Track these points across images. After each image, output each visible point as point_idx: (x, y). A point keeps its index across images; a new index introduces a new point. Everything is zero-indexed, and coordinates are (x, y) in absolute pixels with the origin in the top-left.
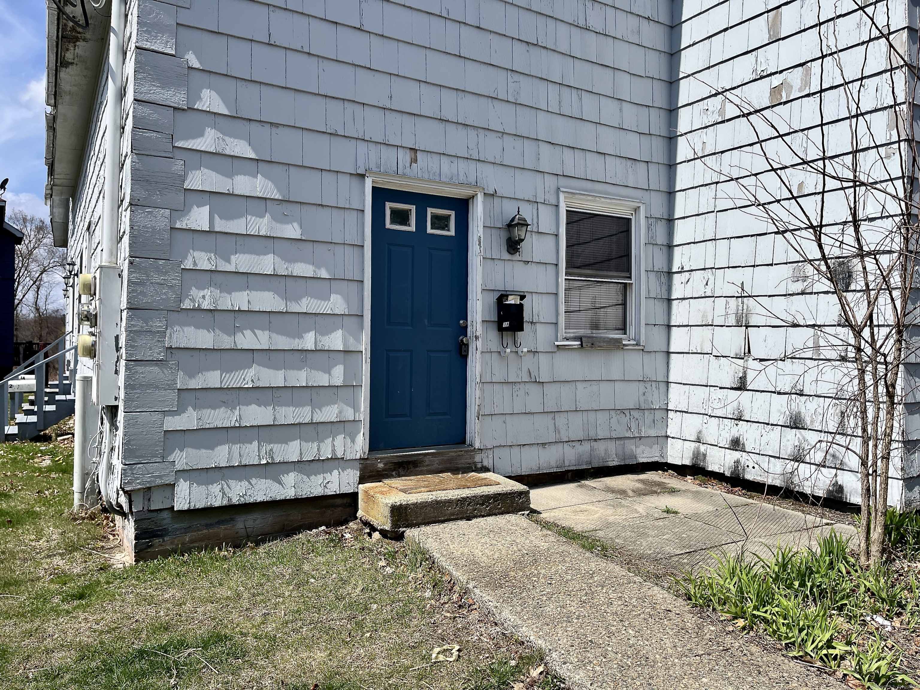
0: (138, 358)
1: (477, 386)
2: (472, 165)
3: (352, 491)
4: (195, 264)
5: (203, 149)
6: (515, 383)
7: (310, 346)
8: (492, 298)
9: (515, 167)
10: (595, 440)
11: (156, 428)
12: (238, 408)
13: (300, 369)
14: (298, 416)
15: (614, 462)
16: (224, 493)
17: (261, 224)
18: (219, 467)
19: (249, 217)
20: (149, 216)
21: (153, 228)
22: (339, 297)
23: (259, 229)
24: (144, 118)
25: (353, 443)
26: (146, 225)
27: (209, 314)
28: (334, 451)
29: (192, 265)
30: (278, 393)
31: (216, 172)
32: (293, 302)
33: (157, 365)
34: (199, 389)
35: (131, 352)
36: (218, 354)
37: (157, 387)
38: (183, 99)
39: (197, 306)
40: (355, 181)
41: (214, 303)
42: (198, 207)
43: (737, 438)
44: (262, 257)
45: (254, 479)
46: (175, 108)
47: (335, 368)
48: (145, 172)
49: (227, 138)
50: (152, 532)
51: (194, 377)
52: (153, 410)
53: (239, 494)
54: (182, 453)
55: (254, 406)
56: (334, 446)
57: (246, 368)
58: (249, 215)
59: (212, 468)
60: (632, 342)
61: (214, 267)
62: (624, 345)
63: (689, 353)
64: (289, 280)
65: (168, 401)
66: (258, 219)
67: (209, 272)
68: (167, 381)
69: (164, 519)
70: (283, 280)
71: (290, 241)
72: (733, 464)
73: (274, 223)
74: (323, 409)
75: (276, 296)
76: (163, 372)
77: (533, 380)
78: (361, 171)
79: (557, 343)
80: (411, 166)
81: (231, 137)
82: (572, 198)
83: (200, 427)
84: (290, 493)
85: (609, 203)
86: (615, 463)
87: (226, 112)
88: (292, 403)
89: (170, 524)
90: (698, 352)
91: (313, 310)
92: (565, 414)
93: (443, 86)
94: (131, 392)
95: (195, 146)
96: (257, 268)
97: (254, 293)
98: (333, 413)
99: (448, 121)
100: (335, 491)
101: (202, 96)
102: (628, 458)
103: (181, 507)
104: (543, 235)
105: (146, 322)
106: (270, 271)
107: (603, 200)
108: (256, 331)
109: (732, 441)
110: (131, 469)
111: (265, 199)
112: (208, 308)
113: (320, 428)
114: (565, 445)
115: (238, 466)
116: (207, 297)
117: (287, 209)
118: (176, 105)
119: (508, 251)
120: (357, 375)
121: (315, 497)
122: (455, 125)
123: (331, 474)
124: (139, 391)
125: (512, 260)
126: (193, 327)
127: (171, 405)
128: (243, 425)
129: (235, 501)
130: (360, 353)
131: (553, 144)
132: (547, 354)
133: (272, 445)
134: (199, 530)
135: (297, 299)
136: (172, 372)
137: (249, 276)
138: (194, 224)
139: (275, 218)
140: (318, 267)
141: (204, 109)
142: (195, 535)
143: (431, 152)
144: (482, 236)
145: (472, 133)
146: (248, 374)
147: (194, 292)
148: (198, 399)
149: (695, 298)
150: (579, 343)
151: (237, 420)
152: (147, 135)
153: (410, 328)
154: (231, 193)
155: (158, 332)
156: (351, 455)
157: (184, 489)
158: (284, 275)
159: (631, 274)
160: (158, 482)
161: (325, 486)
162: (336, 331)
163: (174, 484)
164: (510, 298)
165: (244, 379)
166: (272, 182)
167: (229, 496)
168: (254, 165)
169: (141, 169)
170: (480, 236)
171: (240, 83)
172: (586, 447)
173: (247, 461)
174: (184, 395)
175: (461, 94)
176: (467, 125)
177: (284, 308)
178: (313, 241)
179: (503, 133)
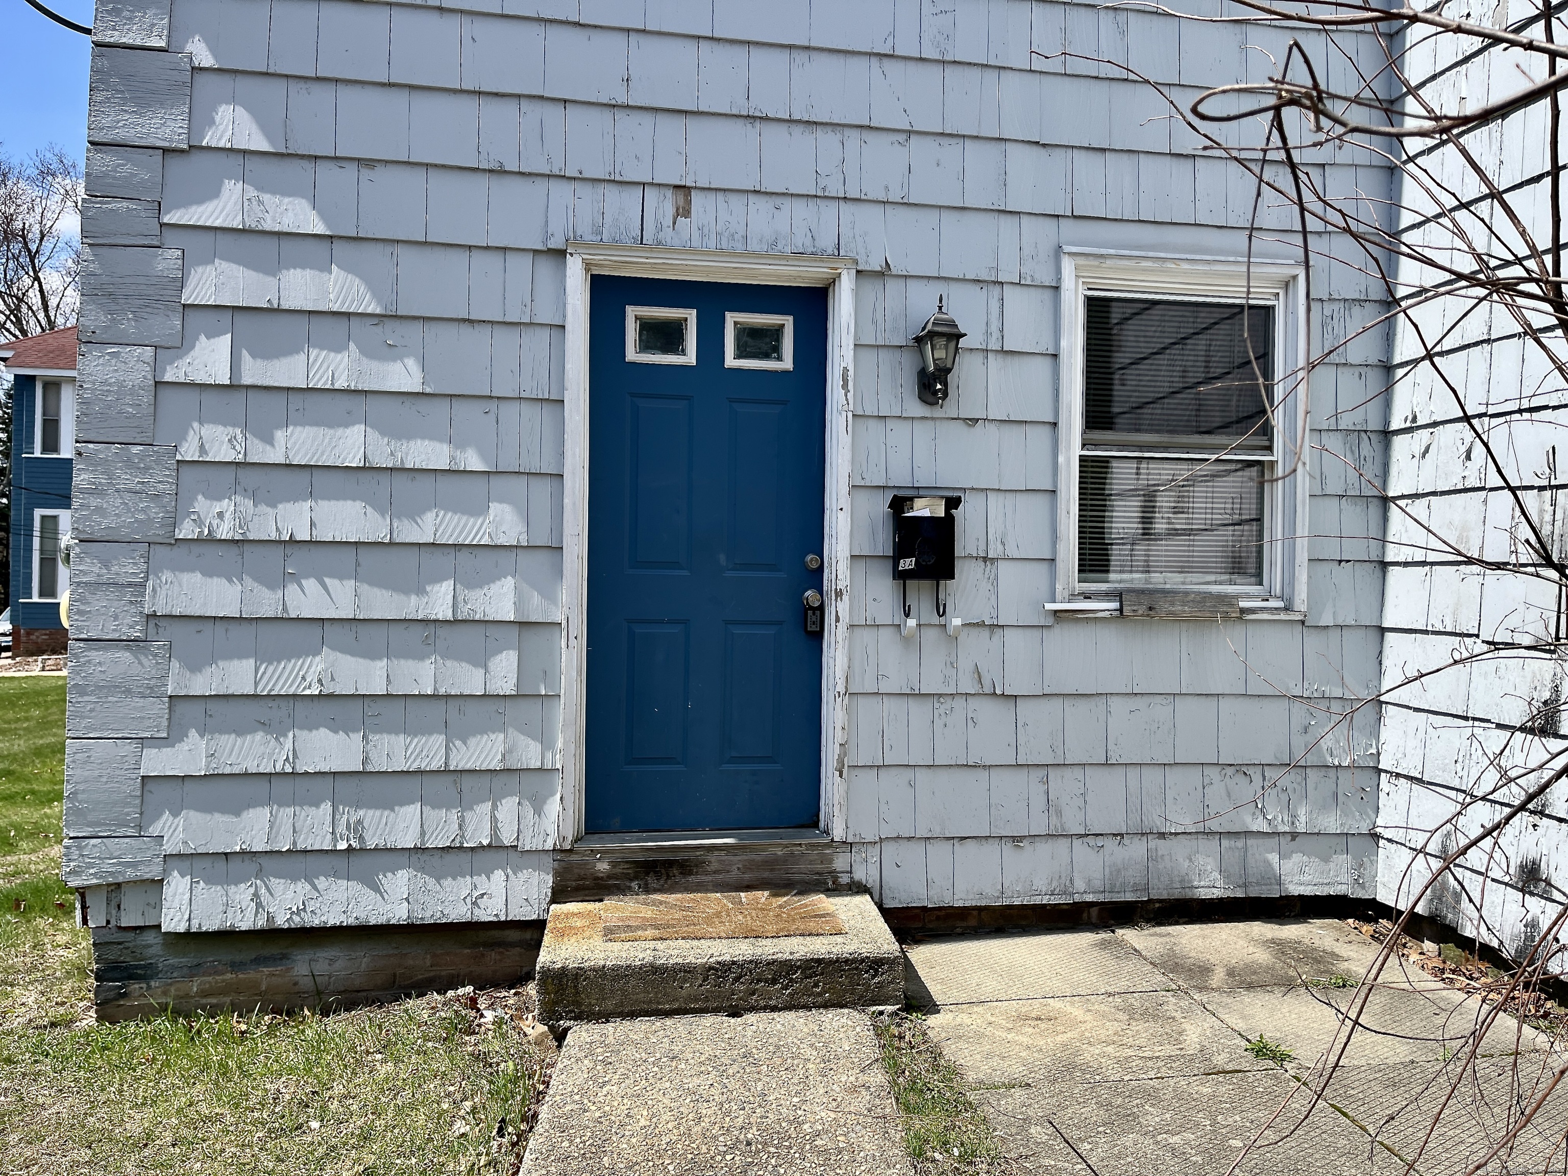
0: (93, 634)
1: (839, 700)
2: (829, 210)
3: (534, 917)
4: (202, 449)
5: (217, 224)
6: (940, 695)
7: (443, 612)
8: (881, 505)
9: (940, 207)
10: (1162, 835)
11: (126, 770)
12: (291, 735)
13: (422, 657)
14: (418, 755)
15: (1215, 890)
16: (259, 905)
17: (337, 368)
18: (250, 852)
19: (314, 353)
20: (113, 361)
21: (121, 384)
22: (507, 508)
23: (333, 374)
24: (105, 175)
25: (539, 816)
26: (106, 380)
27: (234, 550)
28: (495, 829)
29: (197, 454)
30: (373, 709)
31: (244, 266)
32: (406, 522)
33: (128, 648)
34: (210, 696)
35: (80, 624)
36: (252, 628)
37: (128, 692)
38: (181, 131)
39: (206, 532)
40: (545, 267)
41: (241, 527)
42: (208, 338)
43: (1534, 863)
44: (340, 431)
45: (322, 878)
46: (165, 150)
47: (498, 658)
48: (107, 278)
49: (266, 197)
50: (126, 968)
51: (200, 671)
52: (120, 736)
53: (290, 909)
54: (176, 821)
55: (323, 731)
56: (494, 820)
57: (308, 656)
58: (314, 347)
59: (236, 853)
60: (1273, 603)
61: (241, 456)
62: (1243, 611)
63: (1426, 632)
64: (398, 478)
65: (150, 718)
66: (332, 355)
67: (234, 467)
68: (147, 679)
69: (150, 946)
70: (384, 478)
71: (400, 399)
72: (1523, 929)
73: (365, 360)
74: (472, 741)
75: (369, 510)
76: (140, 663)
77: (988, 689)
78: (556, 243)
79: (1050, 606)
80: (674, 223)
81: (274, 193)
82: (1098, 267)
83: (211, 772)
84: (398, 914)
85: (1206, 273)
86: (1216, 893)
87: (265, 146)
88: (407, 729)
89: (161, 956)
90: (1449, 629)
91: (448, 539)
92: (1078, 772)
93: (757, 43)
94: (80, 699)
95: (203, 219)
96: (329, 456)
97: (324, 504)
98: (494, 751)
99: (766, 119)
100: (496, 915)
101: (218, 119)
102: (1258, 884)
103: (172, 925)
104: (1017, 360)
105: (106, 564)
106: (357, 459)
107: (1185, 266)
108: (327, 580)
109: (1522, 867)
110: (79, 848)
111: (348, 315)
112: (229, 537)
113: (467, 783)
114: (1077, 843)
115: (289, 851)
116: (227, 516)
117: (392, 333)
118: (166, 144)
119: (920, 398)
120: (549, 674)
121: (452, 923)
122: (786, 125)
123: (489, 879)
124: (93, 699)
125: (933, 419)
126: (199, 575)
127: (155, 726)
128: (300, 769)
129: (281, 921)
130: (558, 627)
131: (1044, 145)
132: (1028, 632)
133: (361, 813)
134: (217, 973)
135: (414, 514)
136: (157, 663)
137: (315, 472)
138: (201, 372)
139: (368, 352)
140: (461, 445)
141: (221, 145)
142: (210, 983)
143: (725, 190)
144: (851, 368)
145: (829, 139)
146: (313, 669)
147: (201, 504)
148: (211, 716)
149: (1443, 493)
150: (1115, 605)
151: (287, 759)
152: (110, 206)
153: (685, 573)
154: (276, 306)
155: (130, 585)
156: (534, 840)
157: (180, 891)
158: (386, 468)
159: (1271, 440)
160: (130, 874)
161: (474, 903)
162: (499, 579)
163: (162, 880)
164: (918, 503)
165: (304, 678)
166: (361, 278)
167: (270, 910)
168: (325, 245)
169: (98, 272)
170: (845, 368)
171: (294, 86)
172: (1137, 849)
173: (310, 841)
174: (181, 707)
175: (800, 57)
176: (815, 123)
177: (386, 536)
178: (451, 396)
179: (910, 132)
